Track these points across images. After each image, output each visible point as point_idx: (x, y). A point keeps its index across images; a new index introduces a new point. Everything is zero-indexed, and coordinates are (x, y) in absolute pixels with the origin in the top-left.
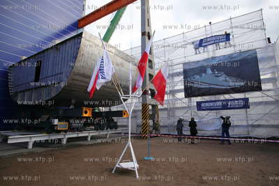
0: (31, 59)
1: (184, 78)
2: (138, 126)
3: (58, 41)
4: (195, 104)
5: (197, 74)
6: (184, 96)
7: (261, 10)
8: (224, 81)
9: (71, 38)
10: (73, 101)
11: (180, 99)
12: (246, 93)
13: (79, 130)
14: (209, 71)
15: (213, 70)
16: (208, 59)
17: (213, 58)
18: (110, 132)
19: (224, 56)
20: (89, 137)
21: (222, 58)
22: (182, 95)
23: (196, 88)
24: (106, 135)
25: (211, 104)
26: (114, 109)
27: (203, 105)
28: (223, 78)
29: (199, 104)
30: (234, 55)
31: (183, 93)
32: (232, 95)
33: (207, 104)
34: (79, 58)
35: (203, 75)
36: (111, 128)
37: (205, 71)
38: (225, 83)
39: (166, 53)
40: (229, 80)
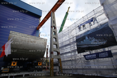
5: (81, 40)
12: (109, 47)
14: (87, 38)
15: (88, 37)
17: (88, 31)
21: (92, 30)
23: (82, 48)
25: (90, 56)
27: (86, 57)
28: (94, 40)
33: (88, 56)
35: (84, 40)
37: (85, 39)
40: (97, 41)
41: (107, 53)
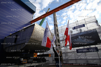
0: (14, 35)
2: (53, 60)
3: (25, 28)
5: (75, 39)
7: (95, 16)
8: (86, 41)
9: (30, 26)
10: (29, 51)
13: (31, 63)
18: (43, 63)
20: (35, 66)
21: (84, 32)
24: (42, 64)
26: (45, 53)
29: (77, 50)
30: (88, 31)
34: (33, 33)
36: (44, 62)
39: (63, 32)
40: (88, 40)
41: (95, 48)
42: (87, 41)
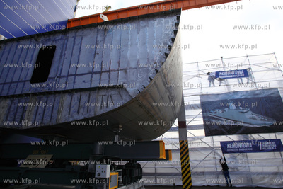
1: (203, 112)
4: (219, 145)
5: (218, 108)
6: (204, 134)
7: (274, 53)
8: (251, 118)
11: (200, 138)
12: (277, 134)
14: (233, 106)
16: (230, 93)
17: (235, 92)
19: (247, 91)
21: (244, 93)
22: (202, 132)
25: (239, 145)
27: (229, 145)
28: (249, 115)
29: (224, 144)
30: (257, 92)
31: (203, 130)
32: (262, 135)
33: (234, 145)
35: (226, 110)
38: (253, 121)
40: (256, 117)
41: (273, 143)
42: (253, 118)
